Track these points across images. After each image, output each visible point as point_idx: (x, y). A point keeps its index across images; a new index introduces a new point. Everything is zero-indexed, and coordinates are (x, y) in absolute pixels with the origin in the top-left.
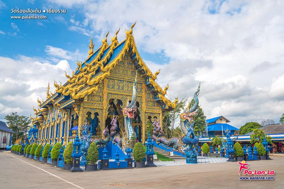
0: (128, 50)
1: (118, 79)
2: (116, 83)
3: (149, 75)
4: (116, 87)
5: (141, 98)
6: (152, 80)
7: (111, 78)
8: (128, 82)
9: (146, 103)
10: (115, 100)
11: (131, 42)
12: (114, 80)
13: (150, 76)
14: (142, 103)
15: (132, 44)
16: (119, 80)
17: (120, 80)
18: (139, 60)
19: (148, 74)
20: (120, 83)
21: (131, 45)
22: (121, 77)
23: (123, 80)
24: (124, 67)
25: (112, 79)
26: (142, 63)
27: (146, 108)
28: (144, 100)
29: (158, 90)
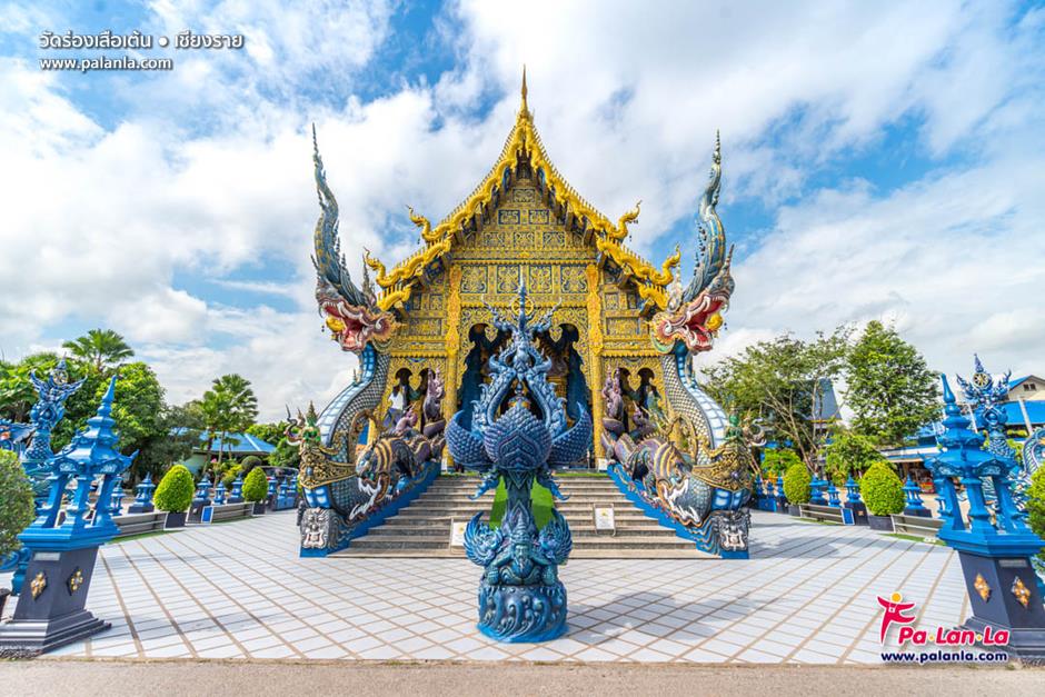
0: (513, 167)
1: (498, 261)
2: (492, 275)
3: (597, 228)
4: (493, 287)
5: (582, 312)
6: (608, 243)
7: (474, 261)
8: (535, 265)
9: (605, 325)
10: (491, 326)
11: (524, 141)
12: (486, 265)
13: (599, 233)
14: (586, 327)
15: (527, 147)
16: (500, 265)
17: (506, 265)
18: (553, 189)
19: (592, 225)
20: (505, 272)
21: (524, 149)
22: (507, 255)
23: (513, 261)
24: (519, 223)
25: (477, 265)
26: (567, 195)
27: (604, 342)
28: (594, 317)
29: (636, 270)
